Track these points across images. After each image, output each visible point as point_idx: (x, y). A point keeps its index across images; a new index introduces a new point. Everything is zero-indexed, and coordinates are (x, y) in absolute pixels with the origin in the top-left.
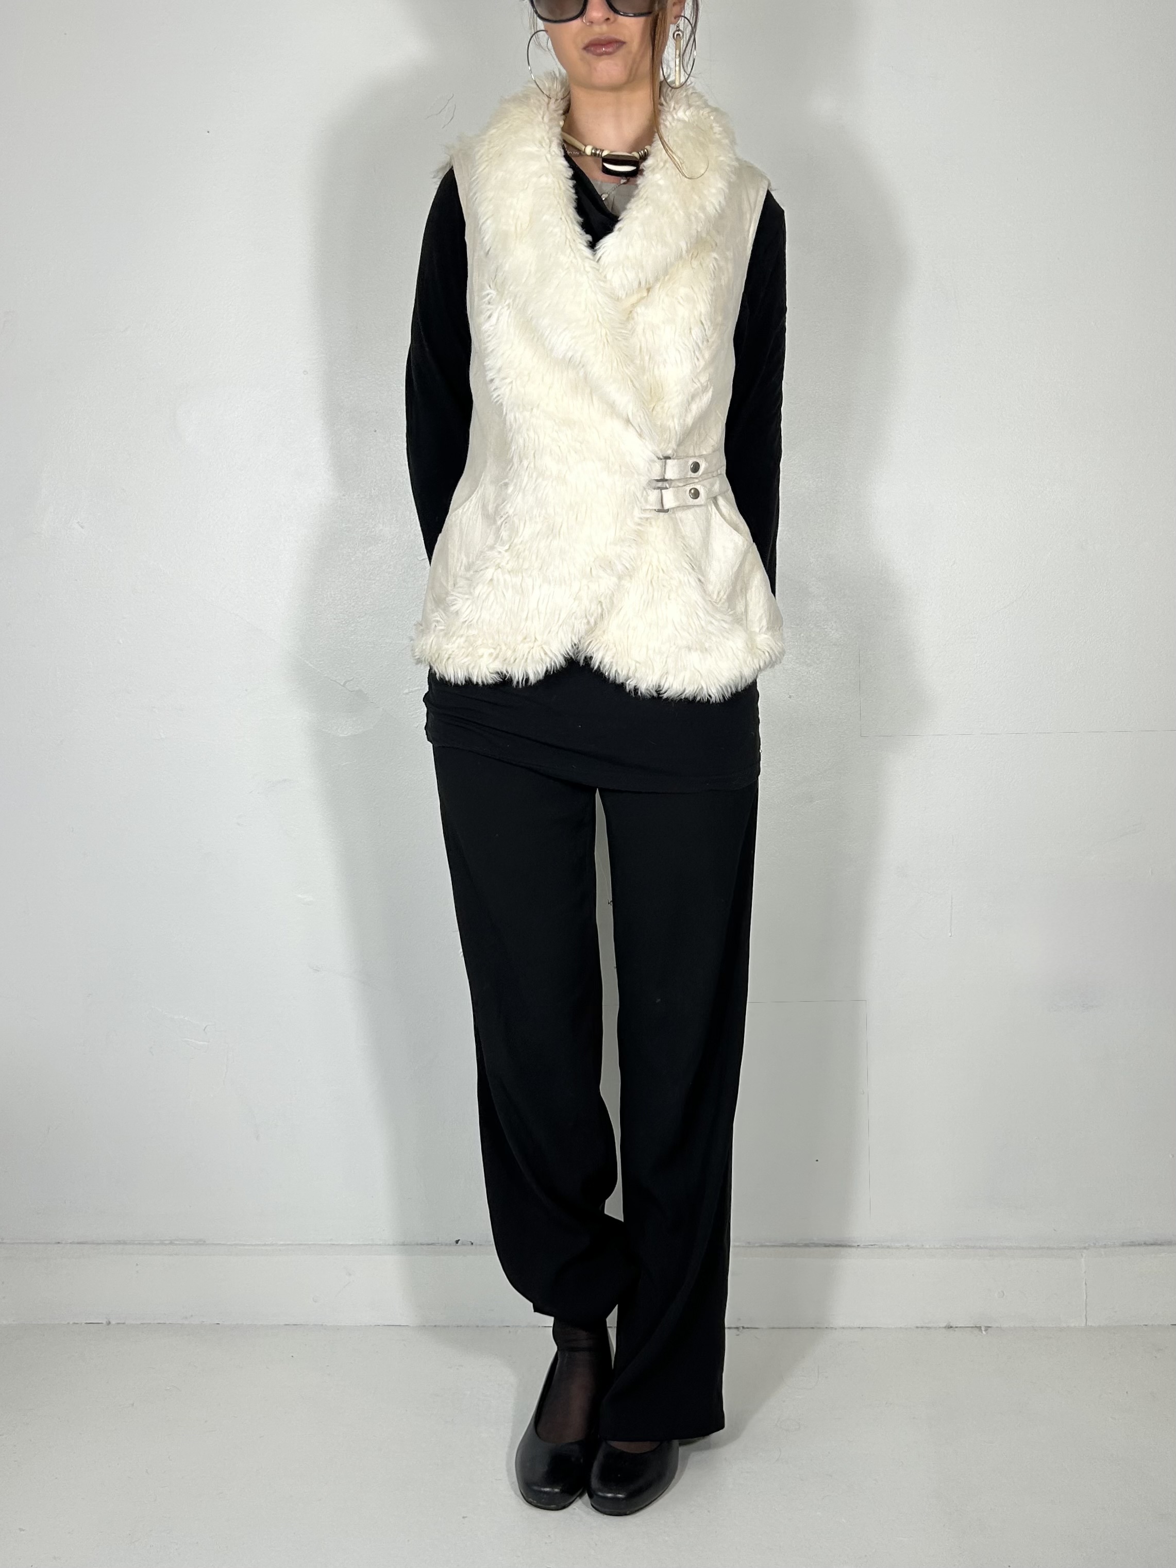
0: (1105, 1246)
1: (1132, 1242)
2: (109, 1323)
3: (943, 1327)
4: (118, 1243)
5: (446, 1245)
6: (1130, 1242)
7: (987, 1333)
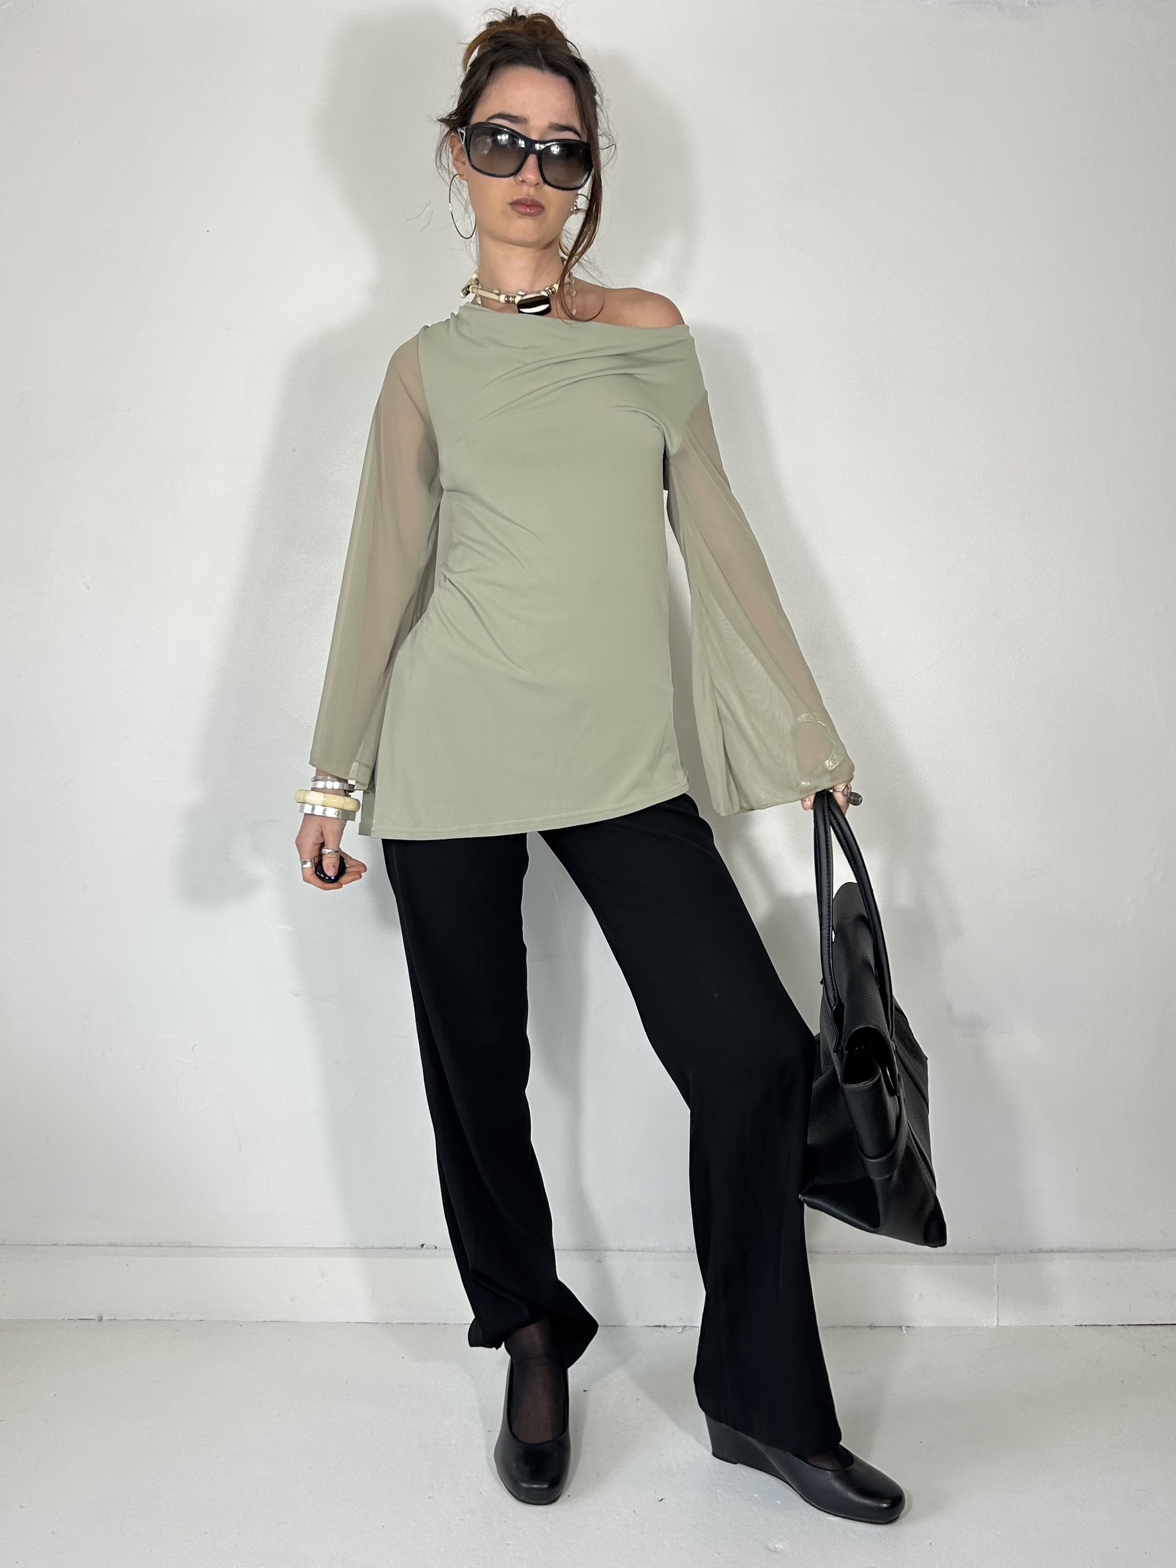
0: (1015, 1252)
1: (1040, 1249)
2: (101, 1320)
3: (866, 1327)
4: (111, 1245)
5: (412, 1248)
6: (1038, 1249)
7: (907, 1332)
